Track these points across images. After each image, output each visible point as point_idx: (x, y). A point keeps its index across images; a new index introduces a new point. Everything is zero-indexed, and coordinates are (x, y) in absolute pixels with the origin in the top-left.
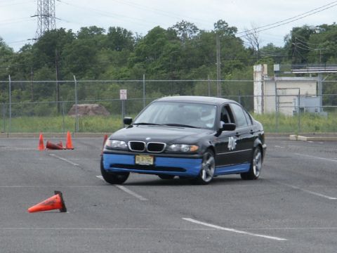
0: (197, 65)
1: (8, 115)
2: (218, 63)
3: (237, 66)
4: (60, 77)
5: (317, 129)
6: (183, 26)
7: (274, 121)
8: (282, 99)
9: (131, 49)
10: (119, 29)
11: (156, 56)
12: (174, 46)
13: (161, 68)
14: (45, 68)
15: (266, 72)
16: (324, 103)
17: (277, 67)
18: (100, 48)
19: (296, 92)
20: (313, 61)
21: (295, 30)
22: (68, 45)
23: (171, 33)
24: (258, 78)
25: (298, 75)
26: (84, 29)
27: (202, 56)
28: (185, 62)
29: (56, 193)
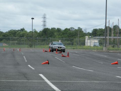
0: (74, 36)
1: (37, 45)
2: (79, 36)
3: (82, 36)
4: (47, 37)
5: (98, 49)
6: (71, 28)
7: (89, 47)
8: (91, 43)
9: (61, 32)
10: (59, 28)
11: (66, 34)
12: (70, 32)
13: (67, 36)
14: (44, 36)
15: (88, 38)
16: (99, 44)
17: (90, 37)
18: (55, 32)
19: (94, 42)
20: (97, 36)
21: (94, 29)
22: (49, 31)
23: (69, 29)
24: (86, 39)
25: (94, 38)
26: (52, 28)
27: (75, 34)
28: (72, 35)
29: (47, 60)
